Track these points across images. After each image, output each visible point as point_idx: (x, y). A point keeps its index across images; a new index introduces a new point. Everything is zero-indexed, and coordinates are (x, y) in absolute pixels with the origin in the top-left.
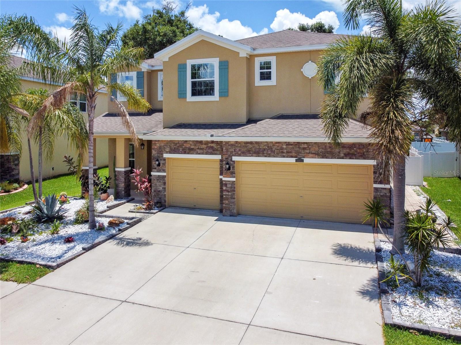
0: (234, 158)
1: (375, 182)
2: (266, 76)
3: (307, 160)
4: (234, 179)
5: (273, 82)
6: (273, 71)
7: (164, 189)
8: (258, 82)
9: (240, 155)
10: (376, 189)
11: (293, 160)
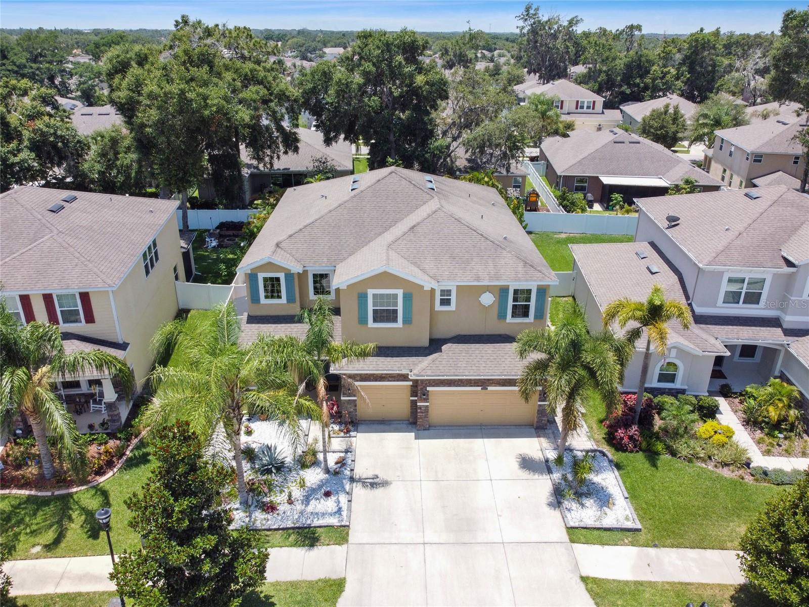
0: (428, 389)
1: (539, 401)
2: (445, 302)
3: (490, 388)
4: (428, 404)
5: (453, 307)
6: (453, 298)
7: (356, 410)
8: (438, 307)
9: (434, 386)
10: (540, 405)
11: (479, 388)
